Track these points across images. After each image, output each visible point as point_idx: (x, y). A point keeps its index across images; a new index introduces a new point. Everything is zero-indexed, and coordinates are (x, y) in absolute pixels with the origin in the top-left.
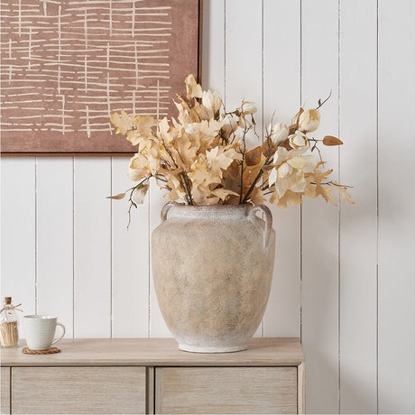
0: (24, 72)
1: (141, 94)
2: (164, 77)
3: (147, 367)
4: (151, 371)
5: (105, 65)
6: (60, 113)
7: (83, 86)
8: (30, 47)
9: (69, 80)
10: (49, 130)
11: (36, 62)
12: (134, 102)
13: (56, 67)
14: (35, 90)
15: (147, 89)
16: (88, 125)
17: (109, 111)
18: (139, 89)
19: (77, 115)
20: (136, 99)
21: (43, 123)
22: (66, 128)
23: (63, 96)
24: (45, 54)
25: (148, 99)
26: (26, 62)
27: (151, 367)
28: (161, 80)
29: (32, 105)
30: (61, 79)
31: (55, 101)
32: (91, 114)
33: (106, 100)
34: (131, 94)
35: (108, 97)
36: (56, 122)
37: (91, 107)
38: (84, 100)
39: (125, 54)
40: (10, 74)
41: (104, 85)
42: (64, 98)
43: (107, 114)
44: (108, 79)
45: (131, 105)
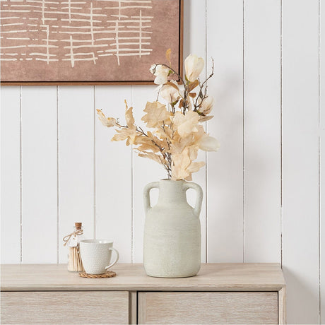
0: (9, 2)
1: (124, 24)
2: (146, 7)
3: (130, 292)
4: (134, 295)
6: (44, 43)
7: (66, 17)
9: (53, 10)
10: (34, 59)
12: (117, 32)
14: (20, 21)
15: (130, 19)
16: (72, 54)
17: (92, 41)
18: (122, 19)
19: (61, 45)
20: (120, 29)
21: (28, 52)
22: (51, 58)
23: (48, 26)
25: (131, 29)
27: (134, 291)
28: (144, 10)
29: (17, 35)
30: (45, 10)
31: (40, 31)
32: (74, 44)
33: (89, 30)
34: (114, 24)
35: (92, 27)
36: (40, 52)
37: (75, 37)
38: (68, 30)
41: (88, 15)
42: (48, 28)
43: (90, 43)
44: (92, 9)
45: (114, 35)
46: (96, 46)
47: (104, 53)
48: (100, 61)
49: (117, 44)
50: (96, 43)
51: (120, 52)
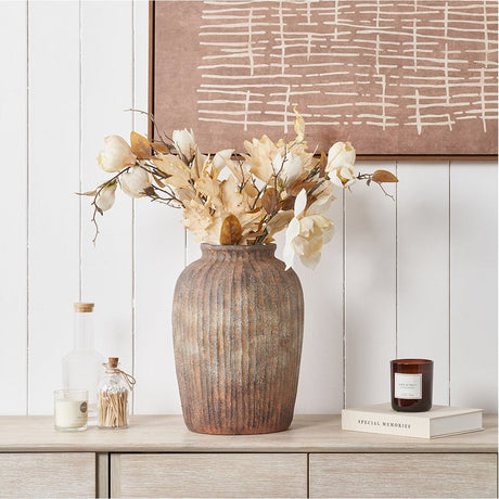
0: (329, 42)
1: (492, 73)
5: (441, 33)
6: (379, 100)
7: (410, 63)
8: (337, 8)
9: (392, 54)
10: (364, 123)
11: (345, 29)
12: (482, 85)
13: (373, 36)
14: (344, 68)
16: (418, 116)
17: (447, 97)
18: (490, 67)
19: (403, 103)
20: (486, 81)
21: (356, 113)
22: (388, 121)
23: (383, 77)
24: (357, 18)
26: (330, 29)
29: (340, 88)
30: (381, 53)
31: (373, 83)
32: (421, 102)
33: (443, 82)
35: (447, 79)
36: (373, 112)
37: (422, 91)
38: (412, 82)
39: (470, 18)
40: (309, 46)
41: (441, 61)
42: (384, 79)
43: (445, 101)
44: (446, 52)
45: (478, 90)
46: (453, 105)
47: (465, 115)
48: (459, 126)
49: (483, 102)
50: (452, 100)
51: (486, 114)
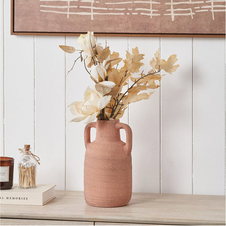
10: (139, 14)
16: (172, 10)
19: (162, 1)
21: (134, 8)
22: (154, 12)
32: (174, 1)
46: (193, 3)
47: (201, 9)
48: (197, 16)
49: (212, 1)
50: (193, 0)
